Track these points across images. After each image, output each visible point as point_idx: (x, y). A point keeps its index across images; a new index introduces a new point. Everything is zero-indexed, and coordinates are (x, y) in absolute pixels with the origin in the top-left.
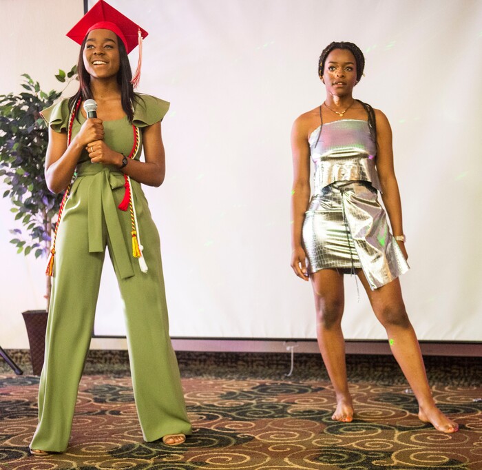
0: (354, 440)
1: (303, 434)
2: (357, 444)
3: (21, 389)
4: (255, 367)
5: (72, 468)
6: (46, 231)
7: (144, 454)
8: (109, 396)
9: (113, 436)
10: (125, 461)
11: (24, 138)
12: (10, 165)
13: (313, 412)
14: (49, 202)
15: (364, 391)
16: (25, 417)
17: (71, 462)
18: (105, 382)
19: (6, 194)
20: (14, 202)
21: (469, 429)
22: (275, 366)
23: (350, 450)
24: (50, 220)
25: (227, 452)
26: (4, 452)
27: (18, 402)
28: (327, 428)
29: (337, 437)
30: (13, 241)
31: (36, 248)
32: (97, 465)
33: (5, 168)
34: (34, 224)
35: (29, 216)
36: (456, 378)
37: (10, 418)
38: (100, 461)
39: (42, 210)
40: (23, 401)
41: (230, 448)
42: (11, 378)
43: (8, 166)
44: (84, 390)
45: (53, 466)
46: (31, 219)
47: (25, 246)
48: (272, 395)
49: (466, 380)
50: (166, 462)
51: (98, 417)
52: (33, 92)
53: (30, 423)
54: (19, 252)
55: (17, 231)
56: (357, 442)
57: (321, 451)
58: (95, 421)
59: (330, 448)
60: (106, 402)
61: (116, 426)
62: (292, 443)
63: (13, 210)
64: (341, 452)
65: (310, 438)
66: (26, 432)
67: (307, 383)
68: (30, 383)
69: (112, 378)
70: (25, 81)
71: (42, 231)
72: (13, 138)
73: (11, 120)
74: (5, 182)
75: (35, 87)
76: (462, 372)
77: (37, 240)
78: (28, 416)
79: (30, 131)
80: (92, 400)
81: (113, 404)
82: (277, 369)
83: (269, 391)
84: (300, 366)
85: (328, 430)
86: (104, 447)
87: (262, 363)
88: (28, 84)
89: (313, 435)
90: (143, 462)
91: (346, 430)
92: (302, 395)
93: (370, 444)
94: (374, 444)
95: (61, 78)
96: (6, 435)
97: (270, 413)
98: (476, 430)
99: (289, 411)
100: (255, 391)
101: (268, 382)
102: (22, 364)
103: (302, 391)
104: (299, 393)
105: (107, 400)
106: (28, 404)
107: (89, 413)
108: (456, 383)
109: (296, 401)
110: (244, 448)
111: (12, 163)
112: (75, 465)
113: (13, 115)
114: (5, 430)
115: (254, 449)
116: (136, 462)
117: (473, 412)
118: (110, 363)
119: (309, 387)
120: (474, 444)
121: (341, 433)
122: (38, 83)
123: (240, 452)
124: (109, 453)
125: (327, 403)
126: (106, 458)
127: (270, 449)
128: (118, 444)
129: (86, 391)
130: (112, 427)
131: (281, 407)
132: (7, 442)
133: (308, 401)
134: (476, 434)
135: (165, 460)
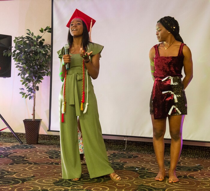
0: (150, 182)
1: (130, 178)
2: (151, 184)
3: (21, 150)
4: (111, 145)
5: (39, 190)
6: (34, 89)
7: (67, 184)
8: (55, 156)
9: (55, 175)
10: (60, 187)
11: (27, 54)
12: (21, 63)
13: (134, 167)
14: (35, 78)
15: (154, 159)
16: (22, 164)
17: (38, 187)
18: (54, 149)
19: (19, 74)
20: (22, 78)
21: (196, 179)
22: (119, 145)
23: (149, 187)
24: (35, 85)
25: (100, 185)
26: (13, 180)
27: (20, 156)
28: (140, 175)
29: (143, 180)
30: (21, 93)
31: (29, 96)
32: (49, 189)
33: (19, 65)
34: (29, 87)
35: (27, 84)
36: (189, 154)
37: (16, 164)
38: (50, 187)
39: (32, 81)
40: (22, 156)
41: (101, 183)
42: (18, 145)
43: (20, 64)
44: (45, 152)
45: (31, 188)
46: (28, 85)
47: (25, 95)
48: (118, 158)
49: (193, 155)
50: (76, 189)
51: (50, 165)
52: (31, 36)
53: (24, 167)
54: (23, 97)
55: (23, 89)
56: (152, 183)
57: (137, 187)
58: (49, 167)
59: (141, 185)
60: (53, 158)
61: (57, 170)
62: (126, 182)
63: (21, 81)
64: (145, 188)
65: (133, 180)
66: (22, 171)
67: (131, 153)
68: (25, 148)
69: (56, 147)
70: (28, 32)
71: (32, 89)
72: (23, 53)
73: (22, 46)
74: (19, 70)
75: (31, 34)
76: (191, 151)
77: (30, 93)
78: (24, 163)
79: (29, 51)
80: (48, 157)
81: (56, 159)
82: (120, 146)
83: (117, 156)
84: (129, 146)
85: (140, 176)
86: (52, 180)
87: (114, 143)
88: (29, 33)
89: (134, 179)
90: (67, 188)
91: (147, 177)
92: (130, 159)
93: (156, 184)
94: (158, 185)
95: (42, 31)
96: (14, 172)
97: (117, 167)
98: (198, 180)
99: (124, 167)
100: (111, 156)
101: (116, 152)
102: (23, 139)
103: (130, 157)
104: (128, 158)
105: (54, 158)
106: (23, 158)
107: (47, 163)
108: (189, 156)
109: (127, 162)
110: (107, 184)
111: (22, 63)
112: (40, 189)
113: (23, 44)
114: (14, 170)
115: (111, 184)
116: (64, 188)
117: (197, 171)
118: (56, 140)
119: (132, 155)
120: (198, 186)
121: (145, 179)
122: (33, 33)
123: (105, 186)
124: (54, 183)
125: (139, 163)
126: (52, 186)
127: (117, 185)
128: (57, 179)
129: (46, 153)
130: (55, 171)
131: (121, 165)
132: (14, 176)
133: (132, 162)
134: (199, 181)
135: (75, 188)
